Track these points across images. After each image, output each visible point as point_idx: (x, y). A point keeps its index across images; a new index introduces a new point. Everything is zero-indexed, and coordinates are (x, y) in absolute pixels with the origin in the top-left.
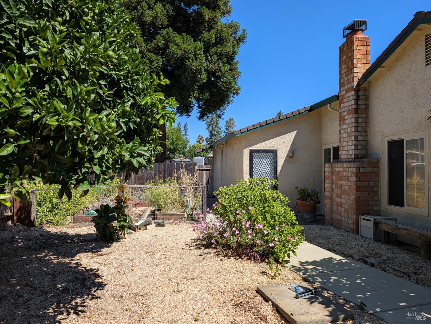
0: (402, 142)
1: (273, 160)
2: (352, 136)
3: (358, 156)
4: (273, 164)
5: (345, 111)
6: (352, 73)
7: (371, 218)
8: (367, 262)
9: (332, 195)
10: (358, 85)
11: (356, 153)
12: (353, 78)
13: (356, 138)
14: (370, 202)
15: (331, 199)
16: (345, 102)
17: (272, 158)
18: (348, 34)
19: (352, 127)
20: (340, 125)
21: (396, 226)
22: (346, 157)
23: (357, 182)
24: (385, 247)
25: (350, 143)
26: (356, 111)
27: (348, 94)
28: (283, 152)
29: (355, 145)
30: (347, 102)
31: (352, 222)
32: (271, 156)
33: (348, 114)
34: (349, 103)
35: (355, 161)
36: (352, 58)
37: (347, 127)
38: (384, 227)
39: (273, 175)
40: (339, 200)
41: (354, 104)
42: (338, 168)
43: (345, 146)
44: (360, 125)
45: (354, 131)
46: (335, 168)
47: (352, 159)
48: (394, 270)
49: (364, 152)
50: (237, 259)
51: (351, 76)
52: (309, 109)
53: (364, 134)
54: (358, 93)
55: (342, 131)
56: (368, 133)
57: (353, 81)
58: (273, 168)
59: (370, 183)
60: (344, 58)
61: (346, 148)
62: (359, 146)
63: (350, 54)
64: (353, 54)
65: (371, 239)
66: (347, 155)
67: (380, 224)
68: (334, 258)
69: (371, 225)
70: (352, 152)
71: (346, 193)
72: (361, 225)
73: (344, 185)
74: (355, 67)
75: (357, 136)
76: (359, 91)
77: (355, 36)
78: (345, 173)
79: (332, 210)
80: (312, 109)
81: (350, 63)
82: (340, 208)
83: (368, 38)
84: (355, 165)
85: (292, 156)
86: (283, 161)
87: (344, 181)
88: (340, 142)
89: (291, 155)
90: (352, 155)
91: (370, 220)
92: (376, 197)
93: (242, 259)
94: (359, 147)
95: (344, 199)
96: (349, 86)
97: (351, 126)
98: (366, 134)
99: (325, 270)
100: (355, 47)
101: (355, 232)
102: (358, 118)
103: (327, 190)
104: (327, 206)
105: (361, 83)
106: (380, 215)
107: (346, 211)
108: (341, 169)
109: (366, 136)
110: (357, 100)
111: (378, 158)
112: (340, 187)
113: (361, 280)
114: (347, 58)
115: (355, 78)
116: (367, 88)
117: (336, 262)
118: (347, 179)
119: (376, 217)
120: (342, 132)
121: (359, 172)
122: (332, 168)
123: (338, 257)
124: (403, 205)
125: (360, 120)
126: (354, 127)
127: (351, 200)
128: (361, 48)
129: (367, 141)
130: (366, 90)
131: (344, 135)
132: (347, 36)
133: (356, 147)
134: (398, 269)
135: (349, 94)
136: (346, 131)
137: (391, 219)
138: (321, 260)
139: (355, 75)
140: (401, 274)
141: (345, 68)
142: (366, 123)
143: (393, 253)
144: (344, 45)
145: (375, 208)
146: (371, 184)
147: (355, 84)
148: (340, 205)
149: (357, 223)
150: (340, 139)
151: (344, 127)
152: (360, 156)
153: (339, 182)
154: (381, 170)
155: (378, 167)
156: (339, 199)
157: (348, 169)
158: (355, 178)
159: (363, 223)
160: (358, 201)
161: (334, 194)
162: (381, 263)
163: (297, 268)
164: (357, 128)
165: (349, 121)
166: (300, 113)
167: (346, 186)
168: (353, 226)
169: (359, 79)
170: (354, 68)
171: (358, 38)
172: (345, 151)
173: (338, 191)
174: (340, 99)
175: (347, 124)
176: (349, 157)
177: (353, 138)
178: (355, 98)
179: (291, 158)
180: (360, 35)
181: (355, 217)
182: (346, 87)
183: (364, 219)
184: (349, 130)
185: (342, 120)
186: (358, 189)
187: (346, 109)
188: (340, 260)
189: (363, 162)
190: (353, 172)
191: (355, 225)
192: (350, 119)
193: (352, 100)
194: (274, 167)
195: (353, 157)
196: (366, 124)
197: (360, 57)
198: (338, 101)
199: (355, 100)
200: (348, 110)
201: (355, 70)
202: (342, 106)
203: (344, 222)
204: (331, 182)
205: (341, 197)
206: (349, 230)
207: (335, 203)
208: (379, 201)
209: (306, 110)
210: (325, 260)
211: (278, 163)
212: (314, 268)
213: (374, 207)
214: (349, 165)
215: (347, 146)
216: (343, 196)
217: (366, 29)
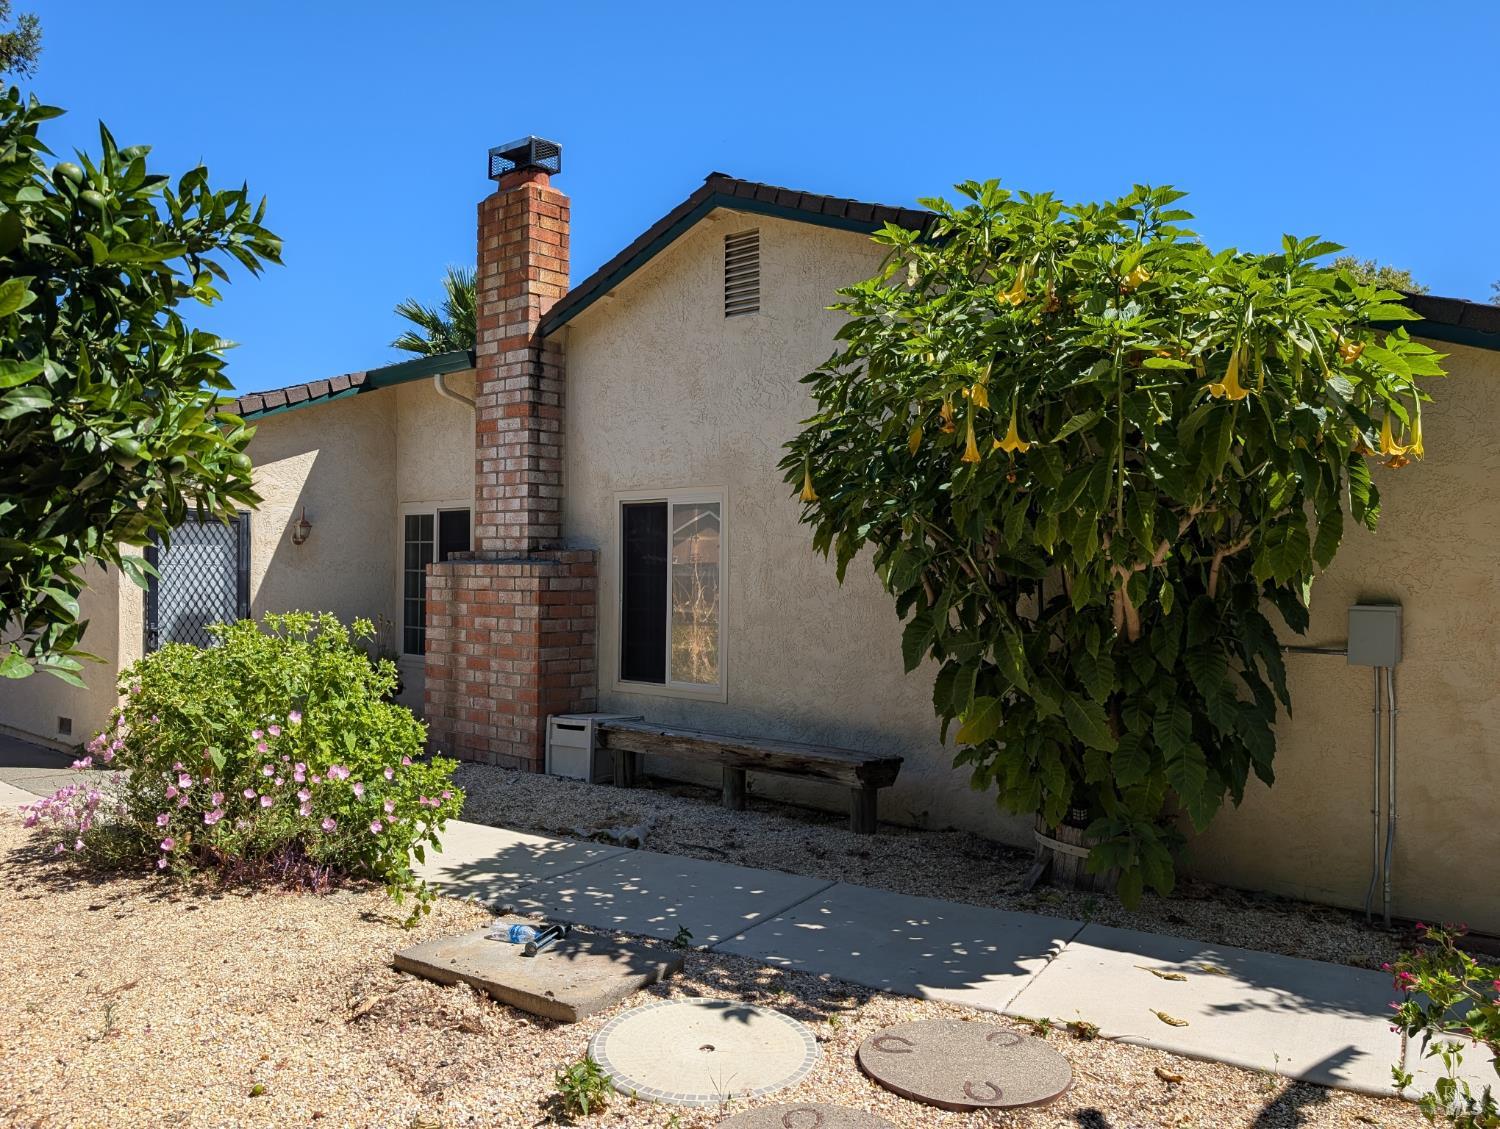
0: (660, 509)
1: (235, 551)
2: (521, 483)
3: (538, 543)
4: (235, 564)
5: (497, 405)
6: (521, 294)
7: (586, 721)
8: (617, 840)
9: (454, 662)
10: (540, 332)
11: (534, 534)
12: (526, 310)
13: (534, 487)
14: (573, 677)
15: (450, 674)
16: (499, 379)
17: (230, 543)
18: (505, 173)
19: (522, 456)
20: (480, 445)
21: (663, 734)
22: (499, 544)
23: (541, 618)
24: (631, 795)
25: (516, 504)
26: (535, 407)
27: (510, 355)
28: (273, 519)
29: (530, 511)
30: (505, 379)
31: (525, 737)
32: (226, 536)
33: (508, 416)
34: (510, 384)
35: (529, 558)
36: (522, 248)
37: (502, 454)
38: (623, 743)
39: (235, 604)
40: (479, 676)
41: (530, 388)
42: (475, 577)
43: (497, 511)
44: (544, 451)
45: (529, 470)
46: (465, 580)
47: (520, 551)
48: (685, 846)
49: (553, 532)
50: (249, 895)
51: (520, 302)
52: (361, 380)
53: (553, 479)
54: (538, 356)
55: (487, 466)
56: (564, 477)
57: (526, 319)
58: (235, 578)
59: (575, 622)
60: (494, 243)
61: (500, 518)
62: (541, 514)
63: (517, 236)
64: (526, 238)
65: (583, 780)
66: (504, 539)
67: (612, 736)
68: (528, 843)
69: (584, 740)
70: (521, 531)
71: (505, 653)
72: (551, 746)
73: (498, 630)
74: (531, 276)
75: (537, 485)
76: (543, 350)
77: (531, 184)
78: (501, 594)
79: (454, 709)
80: (372, 382)
81: (516, 262)
82: (482, 701)
83: (566, 200)
84: (537, 570)
85: (304, 538)
86: (270, 553)
87: (498, 618)
88: (480, 498)
89: (299, 531)
90: (519, 539)
91: (582, 728)
92: (588, 661)
93: (265, 891)
94: (542, 517)
95: (497, 672)
96: (512, 331)
97: (518, 454)
98: (559, 479)
99: (531, 878)
100: (532, 219)
101: (534, 765)
102: (539, 431)
103: (434, 646)
104: (435, 697)
105: (547, 329)
106: (596, 712)
107: (505, 707)
108: (487, 581)
109: (560, 485)
110: (537, 376)
111: (594, 552)
112: (484, 636)
113: (633, 884)
114: (505, 246)
115: (531, 310)
116: (563, 347)
117: (541, 852)
118: (508, 612)
119: (599, 718)
120: (485, 469)
121: (548, 591)
122: (455, 577)
123: (540, 841)
124: (661, 678)
125: (543, 437)
126: (529, 456)
127: (521, 675)
128: (547, 223)
129: (559, 500)
130: (559, 350)
131: (492, 479)
132: (501, 176)
133: (533, 516)
134: (691, 843)
135: (510, 357)
136: (502, 468)
137: (631, 720)
138: (499, 855)
139: (533, 301)
140: (705, 853)
141: (499, 274)
142: (559, 446)
143: (658, 808)
144: (497, 204)
145: (586, 693)
146: (577, 624)
147: (532, 328)
148: (482, 690)
149: (541, 740)
150: (479, 488)
151: (492, 452)
152: (543, 542)
153: (478, 621)
154: (601, 586)
155: (594, 576)
156: (478, 674)
157: (512, 581)
158: (536, 608)
159: (557, 737)
160: (543, 672)
161: (463, 660)
162: (649, 835)
163: (451, 887)
164: (535, 458)
165: (510, 438)
166: (331, 394)
167: (506, 632)
168: (528, 752)
169: (541, 316)
170: (527, 280)
171: (540, 194)
172: (497, 526)
173: (476, 649)
174: (479, 366)
175: (505, 445)
176: (510, 544)
177: (524, 490)
178: (531, 371)
179: (297, 543)
180: (541, 185)
181: (534, 722)
182: (501, 333)
183: (561, 726)
184: (510, 465)
185: (485, 431)
186: (545, 639)
187: (502, 399)
188: (549, 845)
189: (557, 562)
190: (531, 591)
191: (534, 748)
192: (516, 431)
193: (522, 375)
194: (239, 574)
195: (525, 544)
196: (559, 451)
197: (545, 250)
198: (475, 370)
199: (531, 375)
200: (508, 405)
201: (532, 287)
202: (488, 387)
203: (495, 742)
204: (449, 622)
205: (488, 668)
206: (513, 764)
207: (463, 687)
208: (595, 671)
209: (354, 383)
210: (506, 851)
211: (253, 561)
212: (499, 879)
213: (584, 689)
214: (517, 569)
215: (504, 511)
216: (494, 664)
217: (558, 171)
